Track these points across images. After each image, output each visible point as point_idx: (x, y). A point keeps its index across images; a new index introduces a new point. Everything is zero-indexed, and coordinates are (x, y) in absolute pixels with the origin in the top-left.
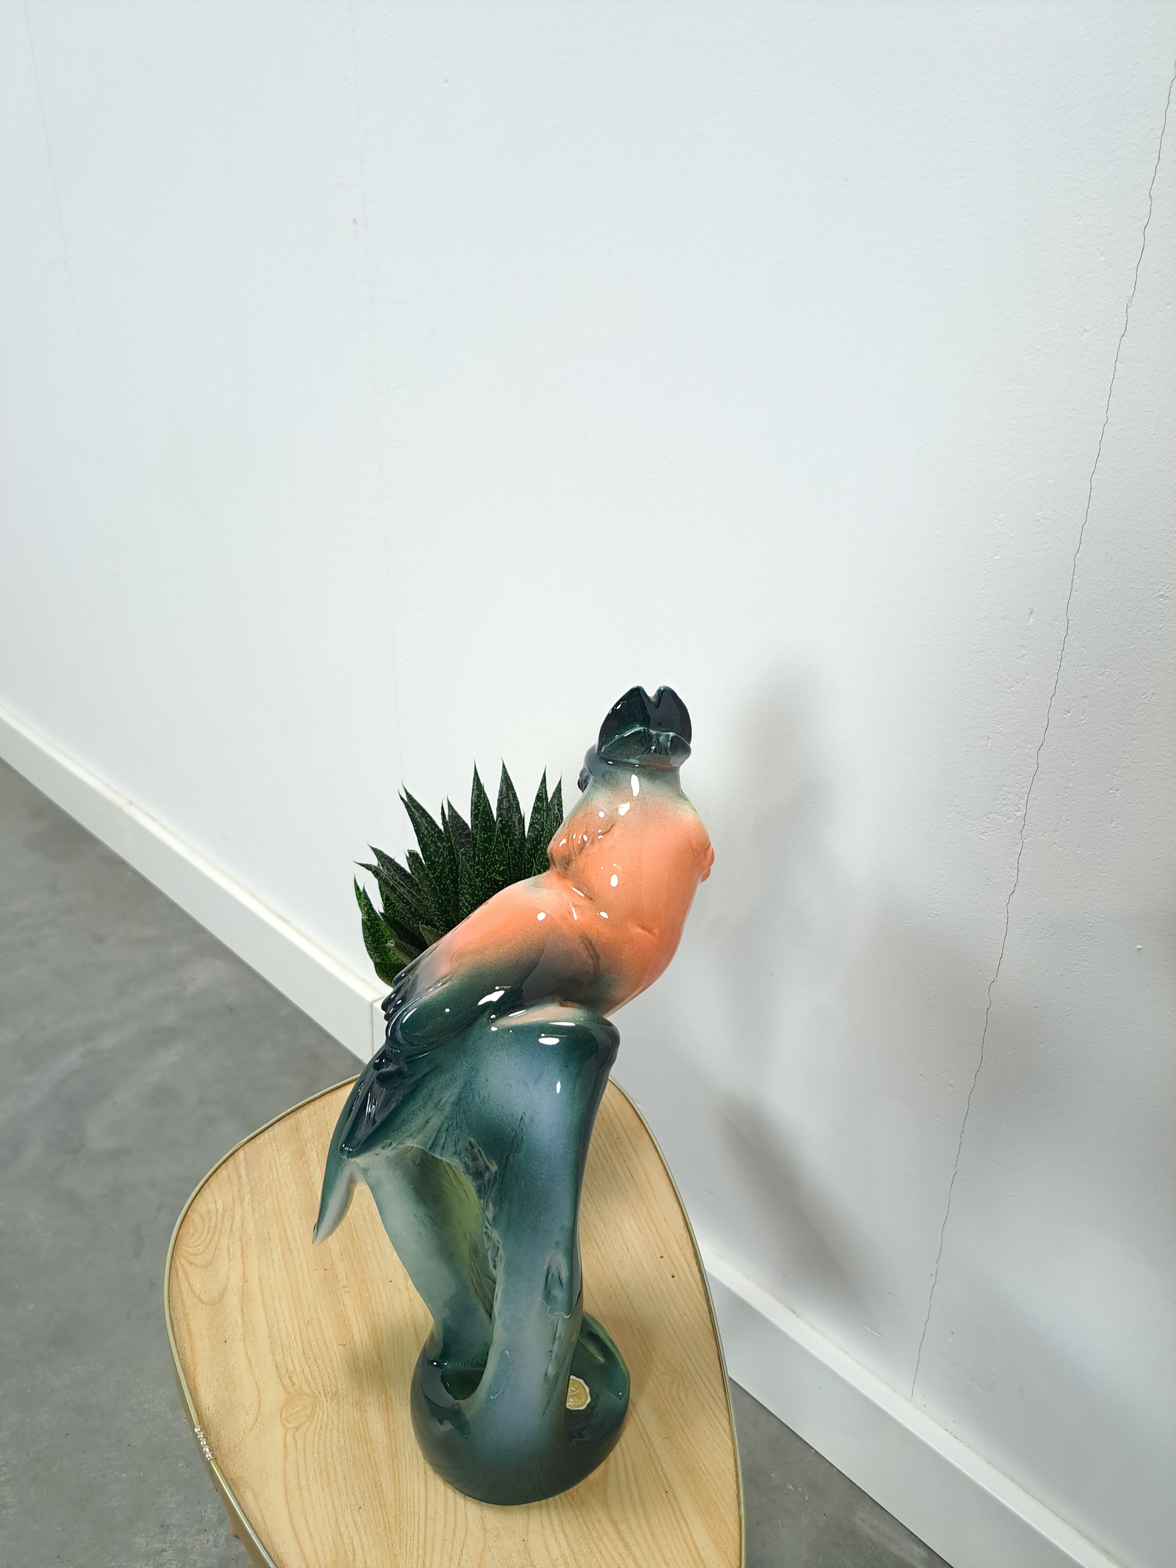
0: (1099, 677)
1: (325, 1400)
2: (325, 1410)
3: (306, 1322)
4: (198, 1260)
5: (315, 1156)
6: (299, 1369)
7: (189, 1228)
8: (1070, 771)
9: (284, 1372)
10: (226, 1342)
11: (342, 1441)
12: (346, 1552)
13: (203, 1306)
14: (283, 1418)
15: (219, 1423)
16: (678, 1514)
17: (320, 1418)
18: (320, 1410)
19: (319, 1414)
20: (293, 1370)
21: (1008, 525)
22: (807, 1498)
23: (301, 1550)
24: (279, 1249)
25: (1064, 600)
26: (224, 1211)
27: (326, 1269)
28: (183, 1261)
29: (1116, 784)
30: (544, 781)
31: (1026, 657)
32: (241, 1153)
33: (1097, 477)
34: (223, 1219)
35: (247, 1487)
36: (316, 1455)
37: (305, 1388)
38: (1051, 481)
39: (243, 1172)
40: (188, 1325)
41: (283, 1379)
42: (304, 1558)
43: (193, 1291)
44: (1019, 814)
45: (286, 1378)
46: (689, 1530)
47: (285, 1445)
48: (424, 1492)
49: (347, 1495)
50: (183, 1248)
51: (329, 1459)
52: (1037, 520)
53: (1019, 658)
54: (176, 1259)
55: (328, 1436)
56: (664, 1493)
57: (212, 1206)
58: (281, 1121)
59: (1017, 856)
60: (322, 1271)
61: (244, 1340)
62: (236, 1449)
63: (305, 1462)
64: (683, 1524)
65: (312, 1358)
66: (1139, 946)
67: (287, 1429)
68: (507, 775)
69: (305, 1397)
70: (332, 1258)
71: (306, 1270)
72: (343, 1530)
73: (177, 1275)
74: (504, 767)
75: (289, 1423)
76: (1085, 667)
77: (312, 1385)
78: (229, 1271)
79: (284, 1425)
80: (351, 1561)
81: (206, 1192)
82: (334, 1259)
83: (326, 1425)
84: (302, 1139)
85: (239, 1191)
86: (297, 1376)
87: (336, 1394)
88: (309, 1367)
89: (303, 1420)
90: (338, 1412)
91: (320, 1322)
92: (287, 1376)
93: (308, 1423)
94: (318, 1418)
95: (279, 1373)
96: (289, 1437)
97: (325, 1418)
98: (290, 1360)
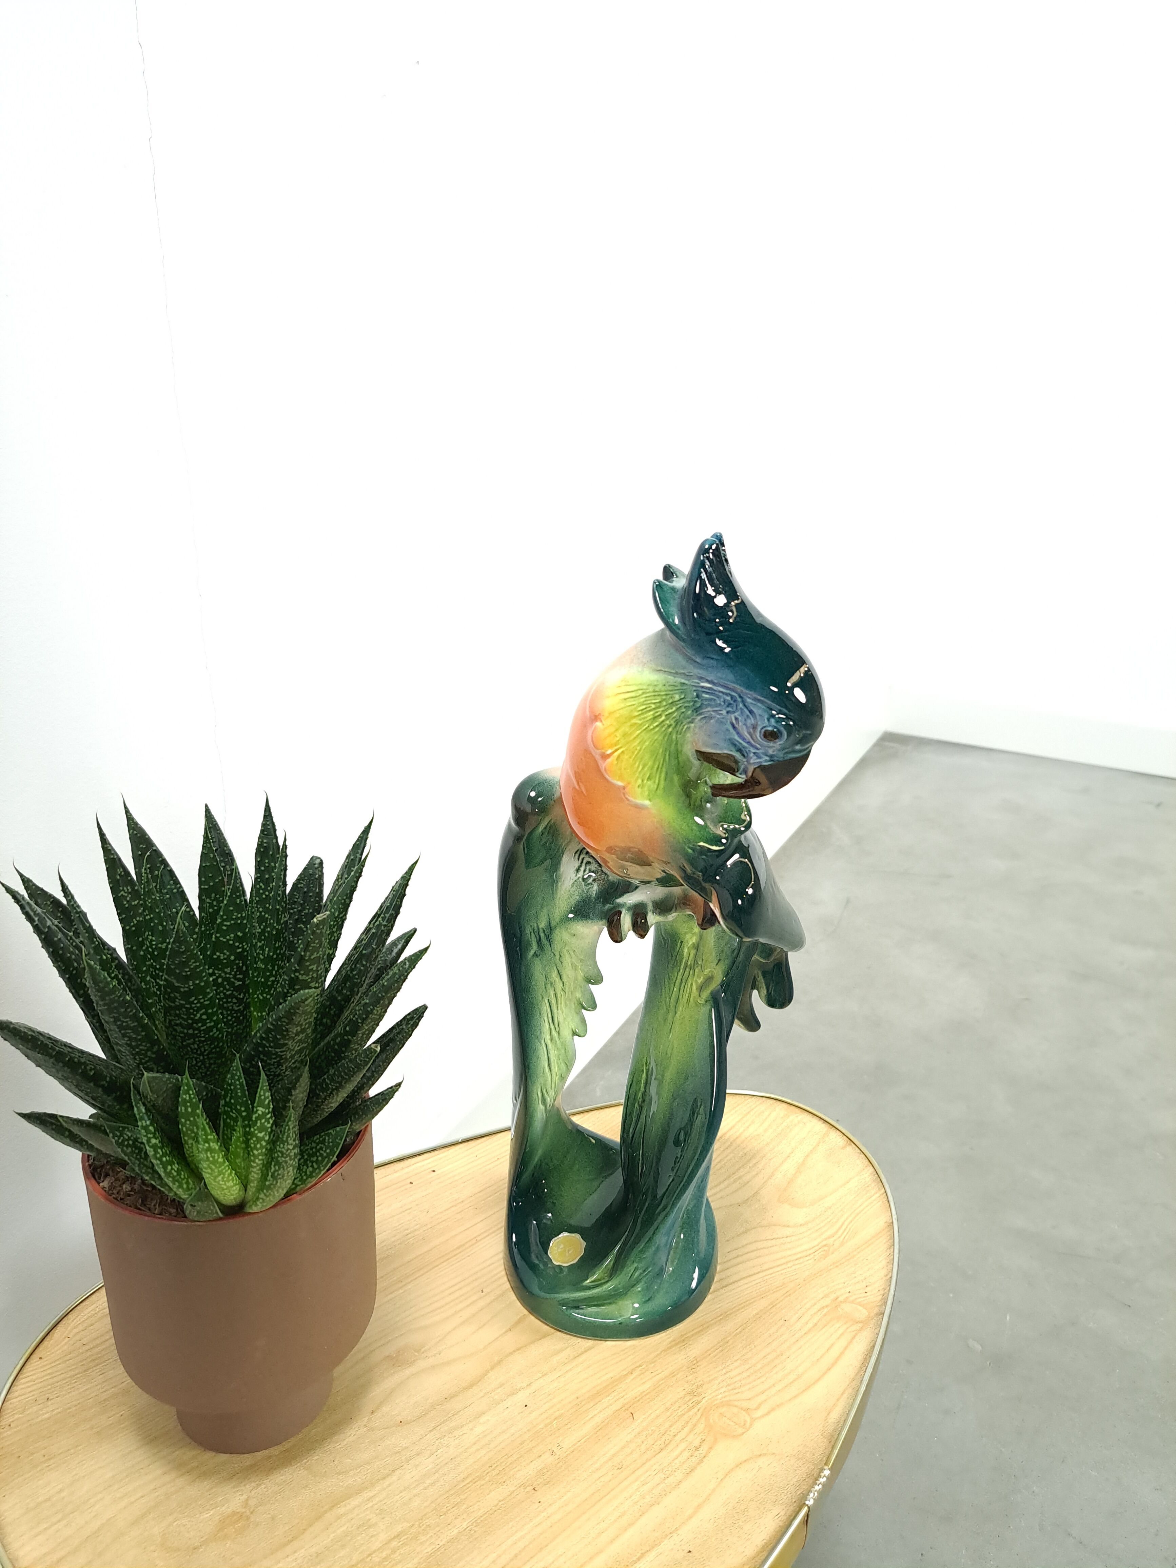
1: (704, 1401)
2: (714, 1394)
3: (619, 1471)
6: (683, 1446)
9: (693, 1459)
10: (690, 1552)
11: (736, 1364)
12: (825, 1315)
14: (744, 1430)
15: (786, 1492)
17: (726, 1394)
18: (717, 1400)
19: (721, 1399)
23: (846, 1348)
27: (534, 1489)
35: (827, 1424)
36: (763, 1379)
37: (701, 1426)
41: (703, 1455)
42: (850, 1342)
45: (700, 1452)
47: (768, 1413)
48: (742, 1281)
49: (781, 1335)
51: (759, 1366)
55: (738, 1378)
61: (677, 1529)
62: (800, 1456)
63: (774, 1385)
65: (663, 1439)
67: (753, 1420)
69: (711, 1421)
70: (513, 1492)
71: (543, 1514)
72: (810, 1325)
75: (745, 1421)
77: (694, 1421)
79: (751, 1425)
80: (829, 1308)
82: (514, 1489)
83: (729, 1385)
86: (692, 1443)
87: (692, 1393)
88: (675, 1436)
89: (735, 1410)
90: (710, 1382)
91: (614, 1455)
92: (697, 1453)
93: (736, 1403)
94: (725, 1397)
95: (698, 1464)
96: (759, 1413)
97: (722, 1390)
98: (676, 1461)
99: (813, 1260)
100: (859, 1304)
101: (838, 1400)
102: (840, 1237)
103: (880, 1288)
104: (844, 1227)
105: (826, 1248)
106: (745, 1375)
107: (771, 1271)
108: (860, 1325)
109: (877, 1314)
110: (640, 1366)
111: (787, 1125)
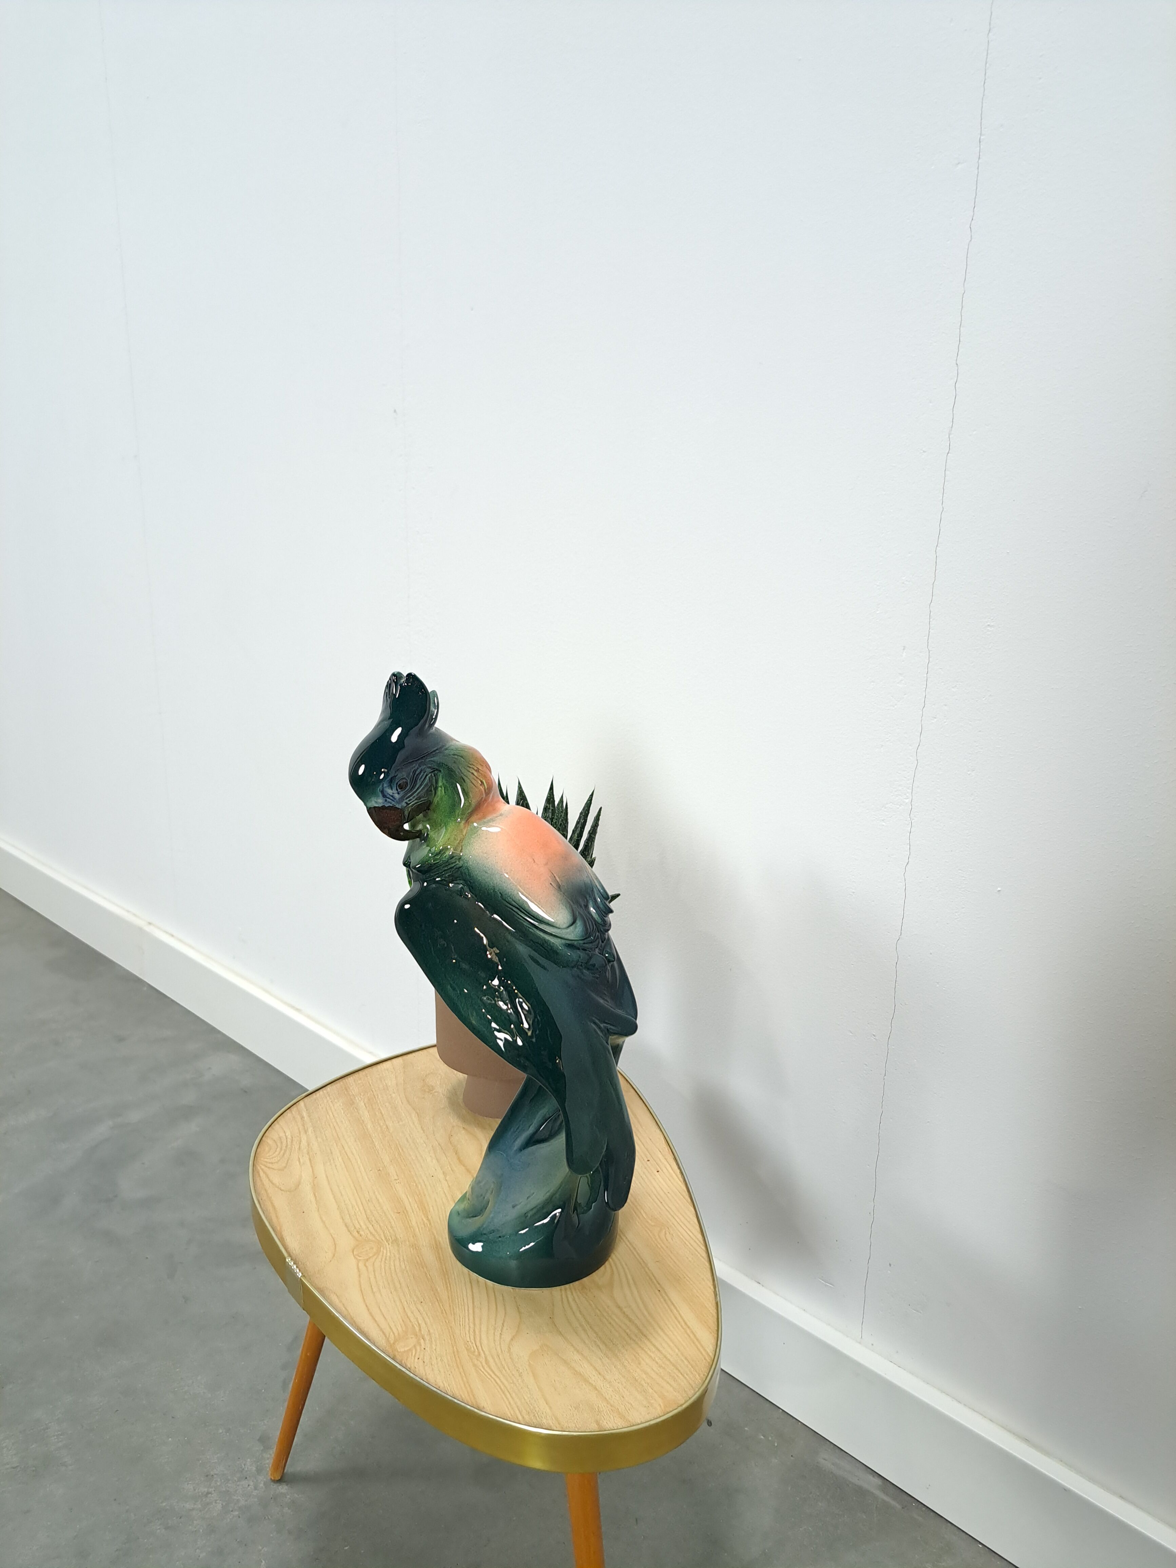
0: (953, 689)
1: (387, 1244)
2: (388, 1249)
3: (367, 1200)
4: (275, 1166)
6: (364, 1227)
7: (264, 1148)
8: (940, 762)
9: (353, 1229)
10: (304, 1212)
11: (403, 1266)
13: (283, 1192)
14: (355, 1254)
15: (305, 1257)
16: (669, 1303)
17: (384, 1254)
18: (384, 1249)
19: (383, 1252)
20: (359, 1227)
21: (884, 588)
22: (776, 1445)
24: (340, 1158)
25: (925, 636)
26: (292, 1138)
27: (380, 1170)
28: (263, 1167)
29: (972, 767)
30: (551, 788)
31: (903, 682)
32: (302, 1103)
33: (939, 549)
34: (292, 1142)
35: (331, 1291)
36: (383, 1274)
37: (371, 1238)
38: (910, 555)
39: (305, 1114)
40: (272, 1203)
41: (352, 1233)
42: (381, 1330)
43: (274, 1184)
44: (907, 801)
47: (358, 1268)
48: (471, 1293)
49: (410, 1296)
50: (262, 1159)
51: (394, 1276)
52: (903, 583)
53: (898, 683)
54: (257, 1166)
55: (392, 1263)
56: (657, 1292)
57: (282, 1134)
58: (332, 1084)
59: (908, 834)
60: (376, 1171)
61: (319, 1211)
62: (320, 1270)
63: (375, 1278)
64: (672, 1307)
65: (374, 1220)
66: (999, 889)
67: (358, 1261)
68: (522, 789)
69: (371, 1243)
70: (384, 1164)
71: (364, 1171)
72: (409, 1314)
73: (259, 1175)
74: (519, 783)
75: (360, 1257)
76: (943, 684)
77: (376, 1235)
78: (301, 1172)
79: (356, 1258)
81: (276, 1126)
83: (390, 1257)
85: (303, 1125)
86: (363, 1230)
87: (395, 1240)
88: (373, 1226)
89: (371, 1255)
90: (398, 1250)
91: (378, 1199)
92: (355, 1231)
93: (375, 1257)
95: (348, 1230)
96: (361, 1265)
97: (388, 1254)
98: (357, 1222)
99: (468, 1340)
100: (410, 1350)
101: (343, 1304)
102: (483, 1367)
103: (417, 1370)
104: (493, 1376)
105: (476, 1353)
106: (393, 1268)
107: (471, 1311)
108: (392, 1342)
109: (395, 1356)
110: (430, 1224)
111: (649, 1392)
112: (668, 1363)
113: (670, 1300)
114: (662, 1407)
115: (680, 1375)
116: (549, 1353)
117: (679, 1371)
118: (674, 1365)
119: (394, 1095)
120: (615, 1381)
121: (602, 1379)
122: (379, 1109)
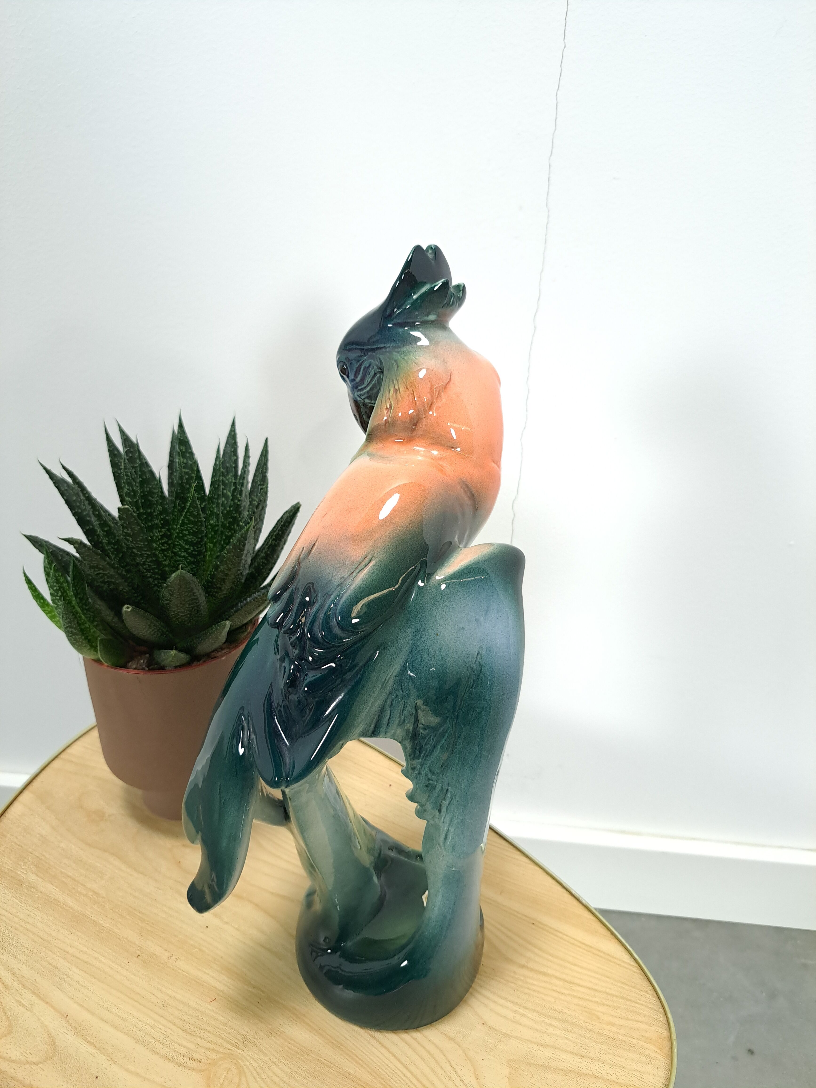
1: (240, 1051)
2: (248, 1058)
3: (162, 1006)
5: (34, 877)
6: (192, 1046)
9: (181, 1058)
10: (97, 1077)
11: (286, 1069)
13: (41, 1065)
17: (251, 1068)
18: (243, 1061)
19: (245, 1065)
20: (188, 1051)
24: (74, 969)
25: (544, 194)
27: (139, 955)
33: (560, 92)
37: (214, 1056)
41: (185, 1064)
43: (13, 1061)
45: (188, 1061)
46: (567, 936)
55: (271, 1074)
56: (533, 926)
60: (135, 959)
61: (115, 1062)
64: (560, 935)
65: (195, 1030)
69: (220, 1062)
70: (135, 944)
71: (119, 968)
76: (563, 244)
77: (218, 1048)
78: (39, 1019)
82: (137, 944)
83: (261, 1068)
84: (6, 871)
86: (196, 1052)
87: (245, 1039)
88: (200, 1037)
89: (236, 1080)
90: (261, 1051)
91: (175, 998)
92: (186, 1059)
94: (248, 1068)
95: (177, 1063)
97: (254, 1064)
98: (176, 1045)
111: (635, 1045)
112: (615, 999)
113: (551, 928)
114: (659, 1051)
115: (637, 1005)
116: (522, 1068)
117: (631, 1000)
118: (622, 998)
119: (63, 845)
120: (601, 1055)
121: (590, 1061)
122: (62, 873)
